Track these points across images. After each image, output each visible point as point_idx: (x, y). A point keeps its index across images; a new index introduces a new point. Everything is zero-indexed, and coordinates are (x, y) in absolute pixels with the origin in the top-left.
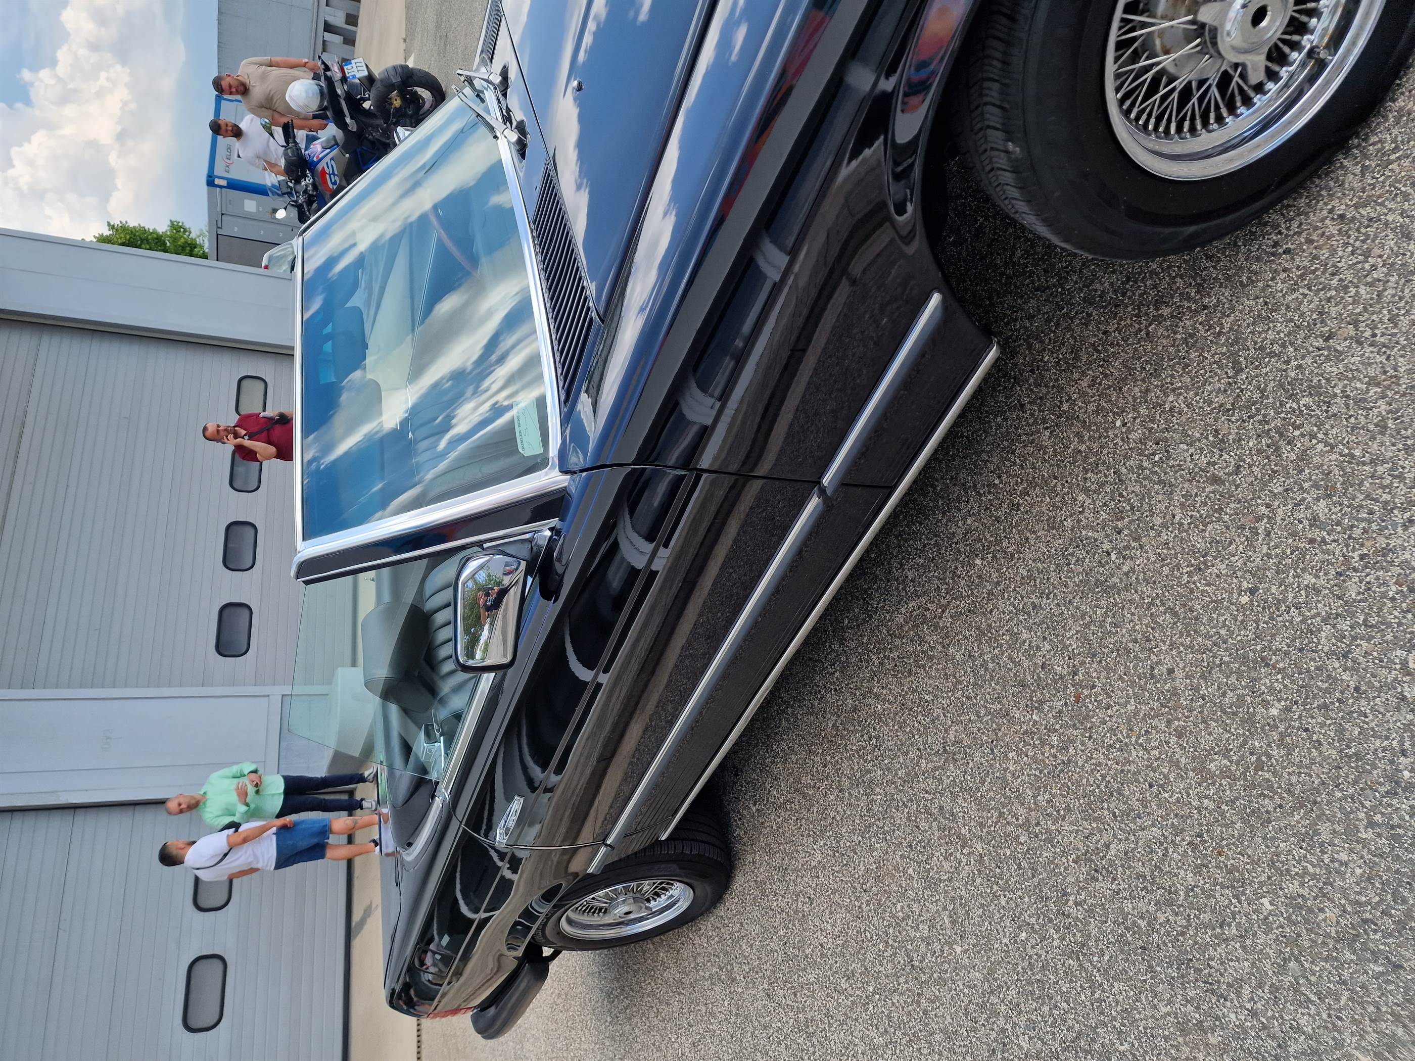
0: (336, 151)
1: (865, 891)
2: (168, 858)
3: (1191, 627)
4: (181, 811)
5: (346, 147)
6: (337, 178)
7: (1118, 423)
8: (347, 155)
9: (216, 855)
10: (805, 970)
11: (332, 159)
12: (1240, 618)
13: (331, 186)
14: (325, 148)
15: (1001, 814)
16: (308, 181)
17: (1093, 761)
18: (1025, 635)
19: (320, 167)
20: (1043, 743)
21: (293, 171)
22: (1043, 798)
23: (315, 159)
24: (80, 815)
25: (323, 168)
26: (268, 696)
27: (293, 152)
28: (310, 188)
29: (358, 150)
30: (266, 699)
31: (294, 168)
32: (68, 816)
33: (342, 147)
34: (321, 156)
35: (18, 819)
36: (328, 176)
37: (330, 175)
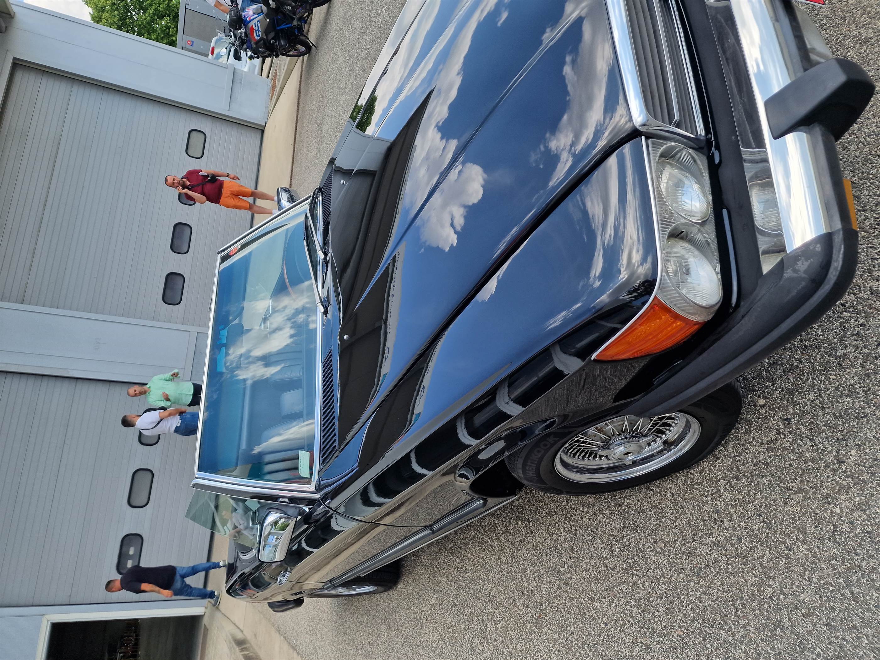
0: (261, 17)
1: (448, 631)
2: (127, 423)
3: (584, 620)
4: (136, 395)
5: (267, 16)
6: (260, 33)
7: (581, 509)
8: (268, 20)
9: (153, 422)
10: (418, 646)
11: (258, 21)
12: (599, 632)
13: (256, 37)
14: (254, 14)
15: (503, 642)
16: (243, 30)
17: (539, 647)
18: (528, 572)
19: (250, 25)
20: (524, 624)
21: (233, 25)
22: (519, 648)
23: (248, 20)
24: (80, 384)
25: (252, 26)
26: (190, 331)
27: (234, 13)
28: (243, 35)
29: (275, 18)
30: (189, 333)
31: (234, 24)
32: (73, 383)
33: (265, 15)
34: (252, 18)
35: (45, 381)
36: (254, 31)
37: (256, 31)
